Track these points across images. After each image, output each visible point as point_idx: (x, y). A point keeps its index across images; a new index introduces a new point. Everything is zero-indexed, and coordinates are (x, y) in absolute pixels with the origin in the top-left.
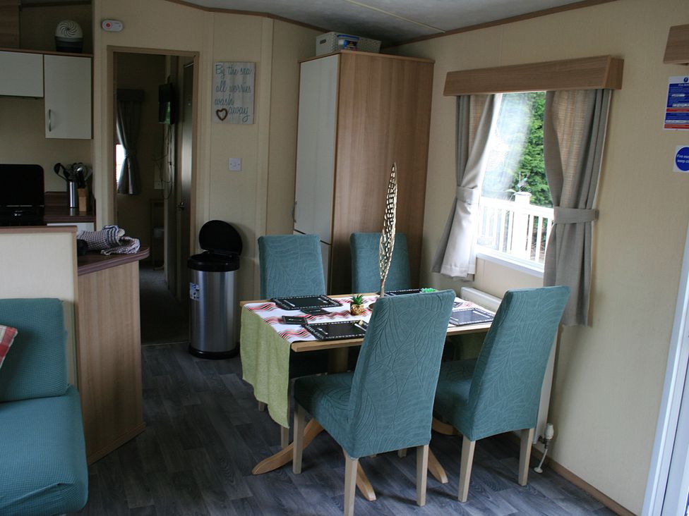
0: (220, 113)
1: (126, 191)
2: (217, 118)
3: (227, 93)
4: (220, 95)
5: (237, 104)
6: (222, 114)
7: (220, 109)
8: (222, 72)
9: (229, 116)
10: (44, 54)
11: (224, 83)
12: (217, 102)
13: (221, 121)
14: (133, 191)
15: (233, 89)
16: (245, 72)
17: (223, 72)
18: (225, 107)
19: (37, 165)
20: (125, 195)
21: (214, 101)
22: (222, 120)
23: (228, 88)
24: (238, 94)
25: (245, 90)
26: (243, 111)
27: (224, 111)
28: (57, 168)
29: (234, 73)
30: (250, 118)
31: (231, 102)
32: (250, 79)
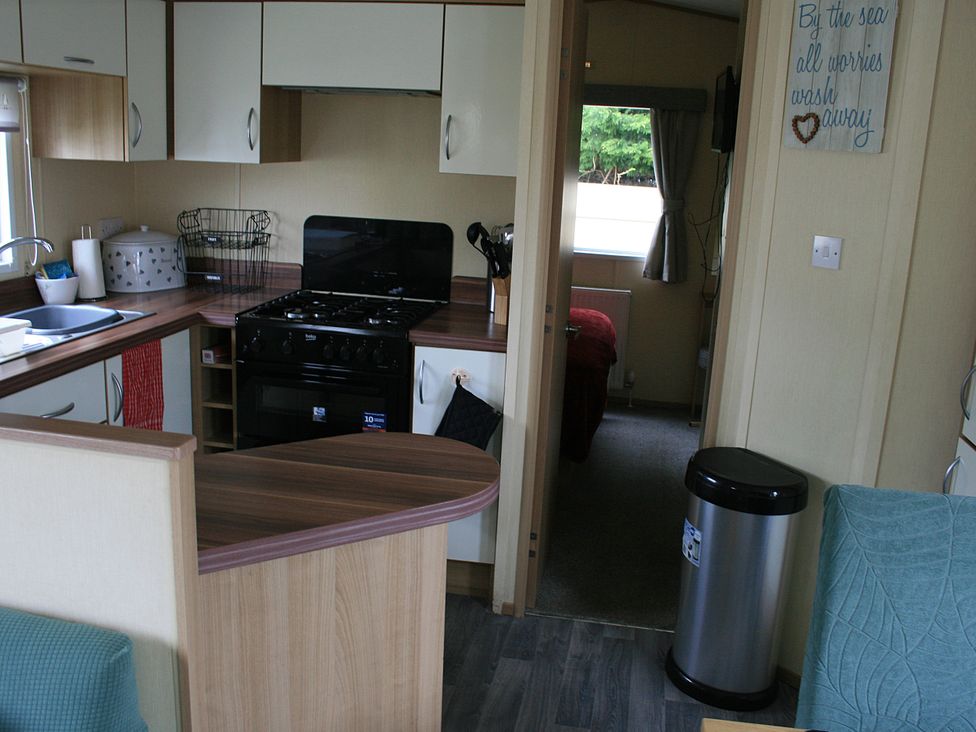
0: (801, 125)
1: (659, 275)
2: (794, 136)
3: (824, 72)
4: (804, 81)
5: (846, 102)
6: (805, 128)
7: (803, 114)
8: (813, 21)
9: (823, 132)
10: (445, 4)
11: (815, 49)
12: (798, 96)
13: (803, 145)
14: (669, 279)
15: (838, 63)
16: (871, 17)
17: (816, 22)
18: (814, 109)
19: (445, 225)
20: (656, 282)
21: (790, 95)
22: (805, 141)
23: (826, 64)
24: (850, 77)
25: (867, 64)
26: (858, 119)
27: (811, 121)
28: (475, 231)
29: (842, 21)
30: (876, 137)
31: (830, 96)
32: (883, 33)
